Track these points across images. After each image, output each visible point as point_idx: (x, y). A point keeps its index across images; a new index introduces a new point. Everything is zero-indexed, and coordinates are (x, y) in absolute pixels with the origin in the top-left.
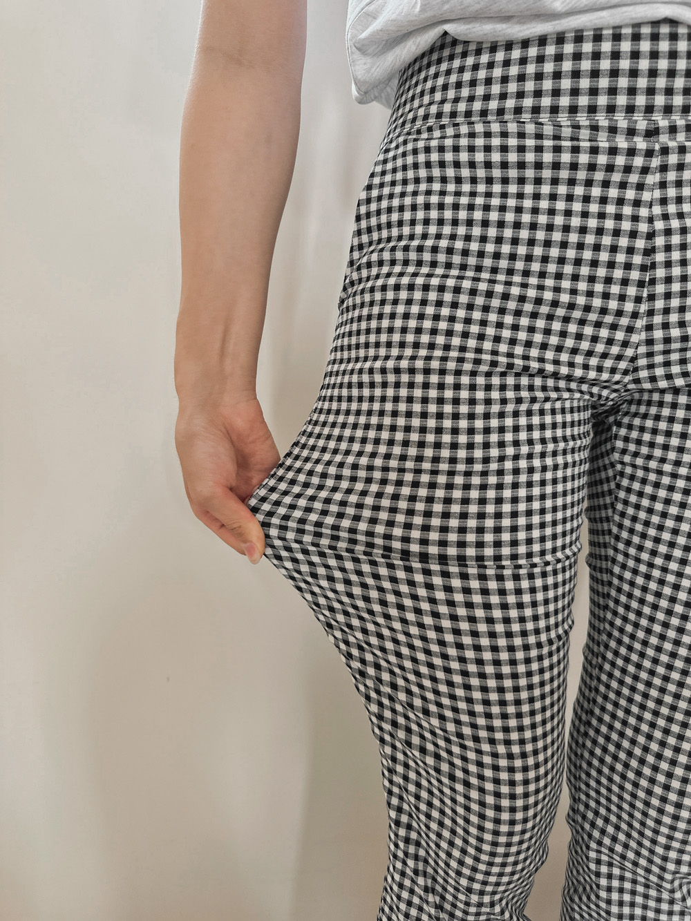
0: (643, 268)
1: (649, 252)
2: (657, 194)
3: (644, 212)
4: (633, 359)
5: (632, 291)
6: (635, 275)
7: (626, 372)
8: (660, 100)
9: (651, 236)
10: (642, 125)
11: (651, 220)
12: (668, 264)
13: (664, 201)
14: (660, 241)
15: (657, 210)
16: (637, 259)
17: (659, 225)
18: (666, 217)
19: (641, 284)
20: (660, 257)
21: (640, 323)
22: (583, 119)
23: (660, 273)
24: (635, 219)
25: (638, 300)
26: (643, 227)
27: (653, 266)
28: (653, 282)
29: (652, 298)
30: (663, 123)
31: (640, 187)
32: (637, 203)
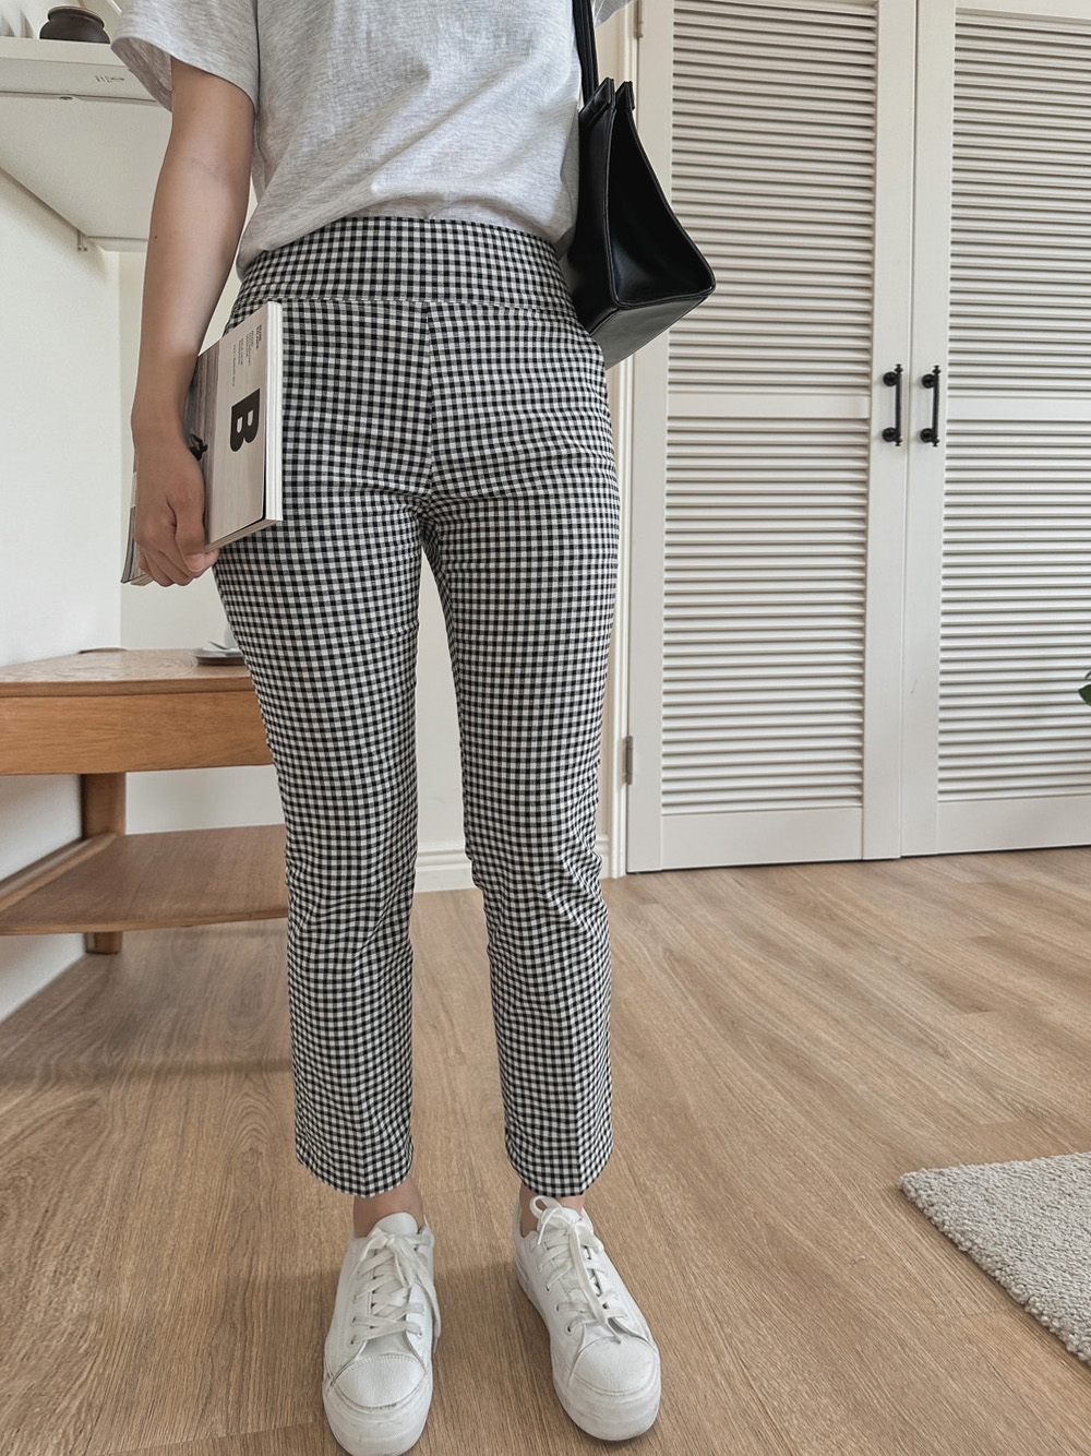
0: (427, 411)
1: (430, 399)
2: (433, 359)
3: (425, 371)
4: (430, 477)
5: (421, 427)
6: (422, 415)
7: (427, 486)
8: (429, 289)
9: (430, 388)
10: (418, 305)
11: (430, 377)
12: (444, 408)
13: (438, 364)
14: (437, 392)
15: (434, 370)
16: (423, 405)
17: (435, 381)
18: (440, 375)
19: (426, 422)
20: (438, 403)
21: (429, 450)
22: (378, 299)
23: (439, 414)
24: (419, 376)
25: (426, 433)
26: (424, 382)
27: (434, 409)
28: (434, 420)
29: (435, 431)
30: (433, 304)
31: (421, 354)
32: (420, 365)
